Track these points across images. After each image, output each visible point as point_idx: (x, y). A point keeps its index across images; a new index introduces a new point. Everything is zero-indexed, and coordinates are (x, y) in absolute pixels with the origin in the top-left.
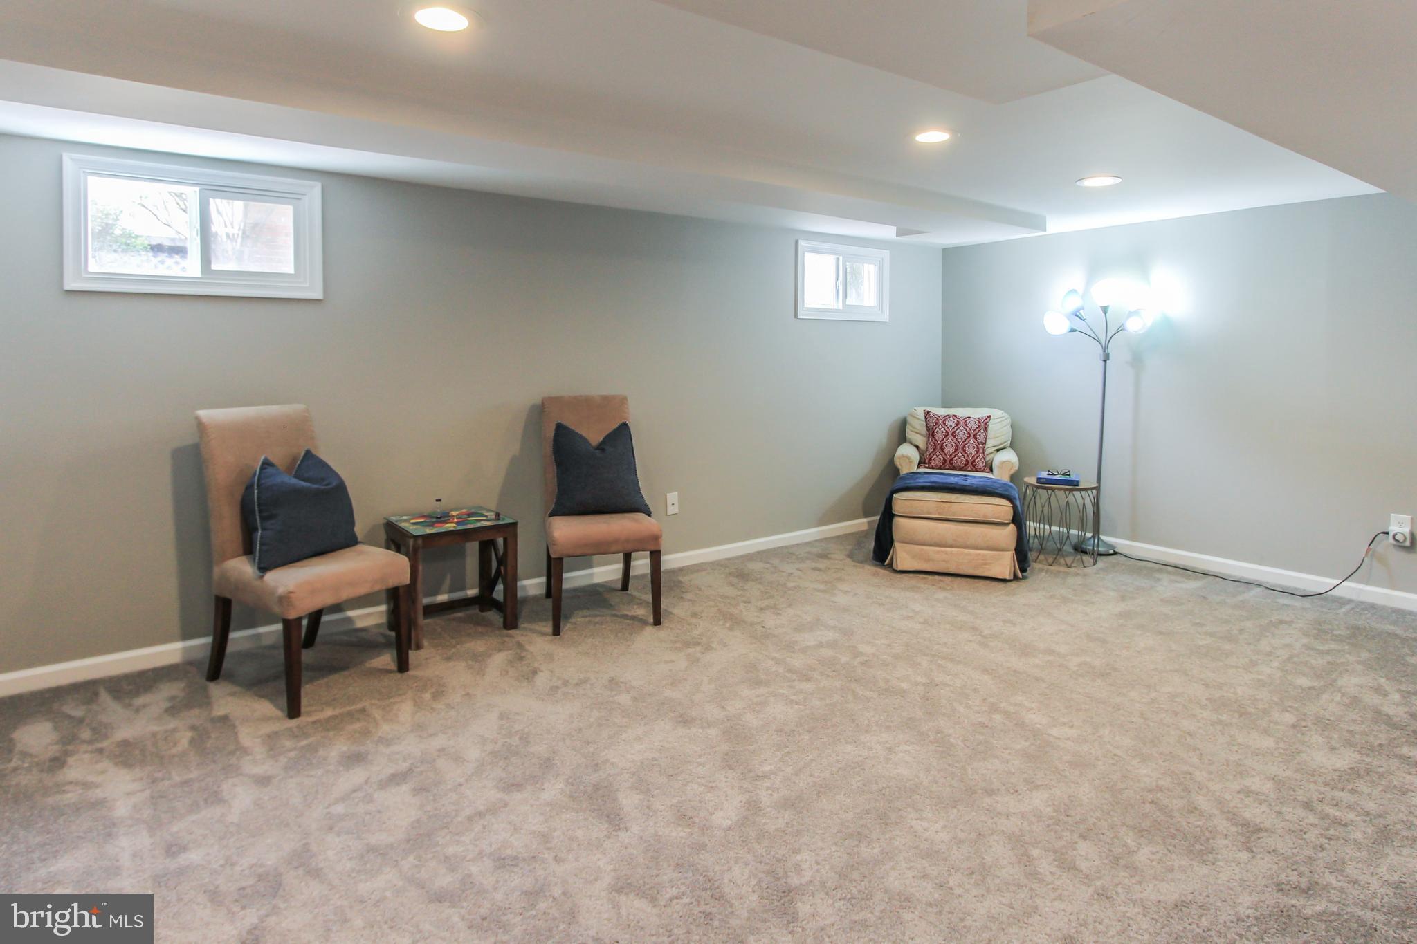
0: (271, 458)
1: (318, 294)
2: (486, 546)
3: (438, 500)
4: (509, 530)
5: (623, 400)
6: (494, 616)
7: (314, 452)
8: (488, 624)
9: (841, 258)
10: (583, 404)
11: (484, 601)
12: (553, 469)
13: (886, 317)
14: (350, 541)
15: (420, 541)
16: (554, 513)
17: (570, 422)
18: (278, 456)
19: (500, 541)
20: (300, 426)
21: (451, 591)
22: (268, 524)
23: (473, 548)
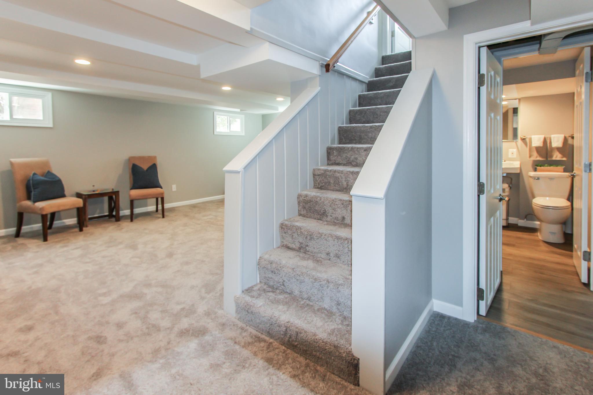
0: (36, 172)
1: (51, 125)
2: (110, 199)
3: (94, 186)
4: (117, 193)
5: (155, 157)
6: (114, 219)
7: (51, 171)
8: (111, 221)
9: (229, 117)
10: (142, 159)
11: (110, 216)
12: (132, 176)
13: (243, 134)
14: (63, 196)
15: (87, 196)
16: (132, 189)
17: (137, 163)
18: (38, 171)
19: (114, 197)
20: (46, 164)
21: (99, 214)
22: (36, 190)
23: (106, 199)
